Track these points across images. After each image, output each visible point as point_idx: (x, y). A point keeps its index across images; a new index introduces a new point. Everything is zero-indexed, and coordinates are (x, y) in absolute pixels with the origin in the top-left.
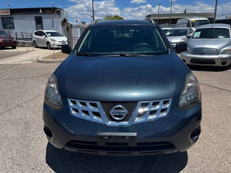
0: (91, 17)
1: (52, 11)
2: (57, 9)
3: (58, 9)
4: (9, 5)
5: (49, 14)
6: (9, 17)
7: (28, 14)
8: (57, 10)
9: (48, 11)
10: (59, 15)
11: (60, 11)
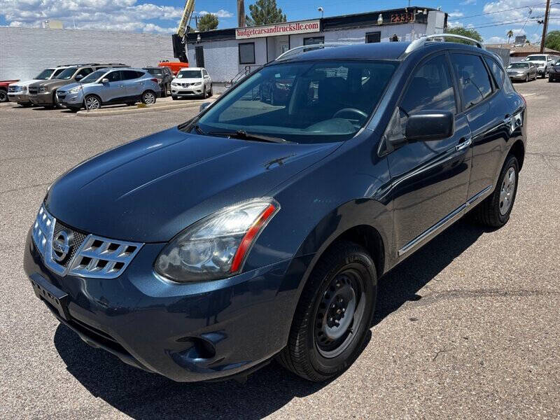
0: (539, 22)
1: (405, 17)
2: (419, 11)
3: (420, 9)
4: (320, 10)
5: (398, 24)
6: (317, 35)
7: (355, 28)
8: (417, 12)
9: (397, 18)
10: (424, 25)
11: (426, 16)
